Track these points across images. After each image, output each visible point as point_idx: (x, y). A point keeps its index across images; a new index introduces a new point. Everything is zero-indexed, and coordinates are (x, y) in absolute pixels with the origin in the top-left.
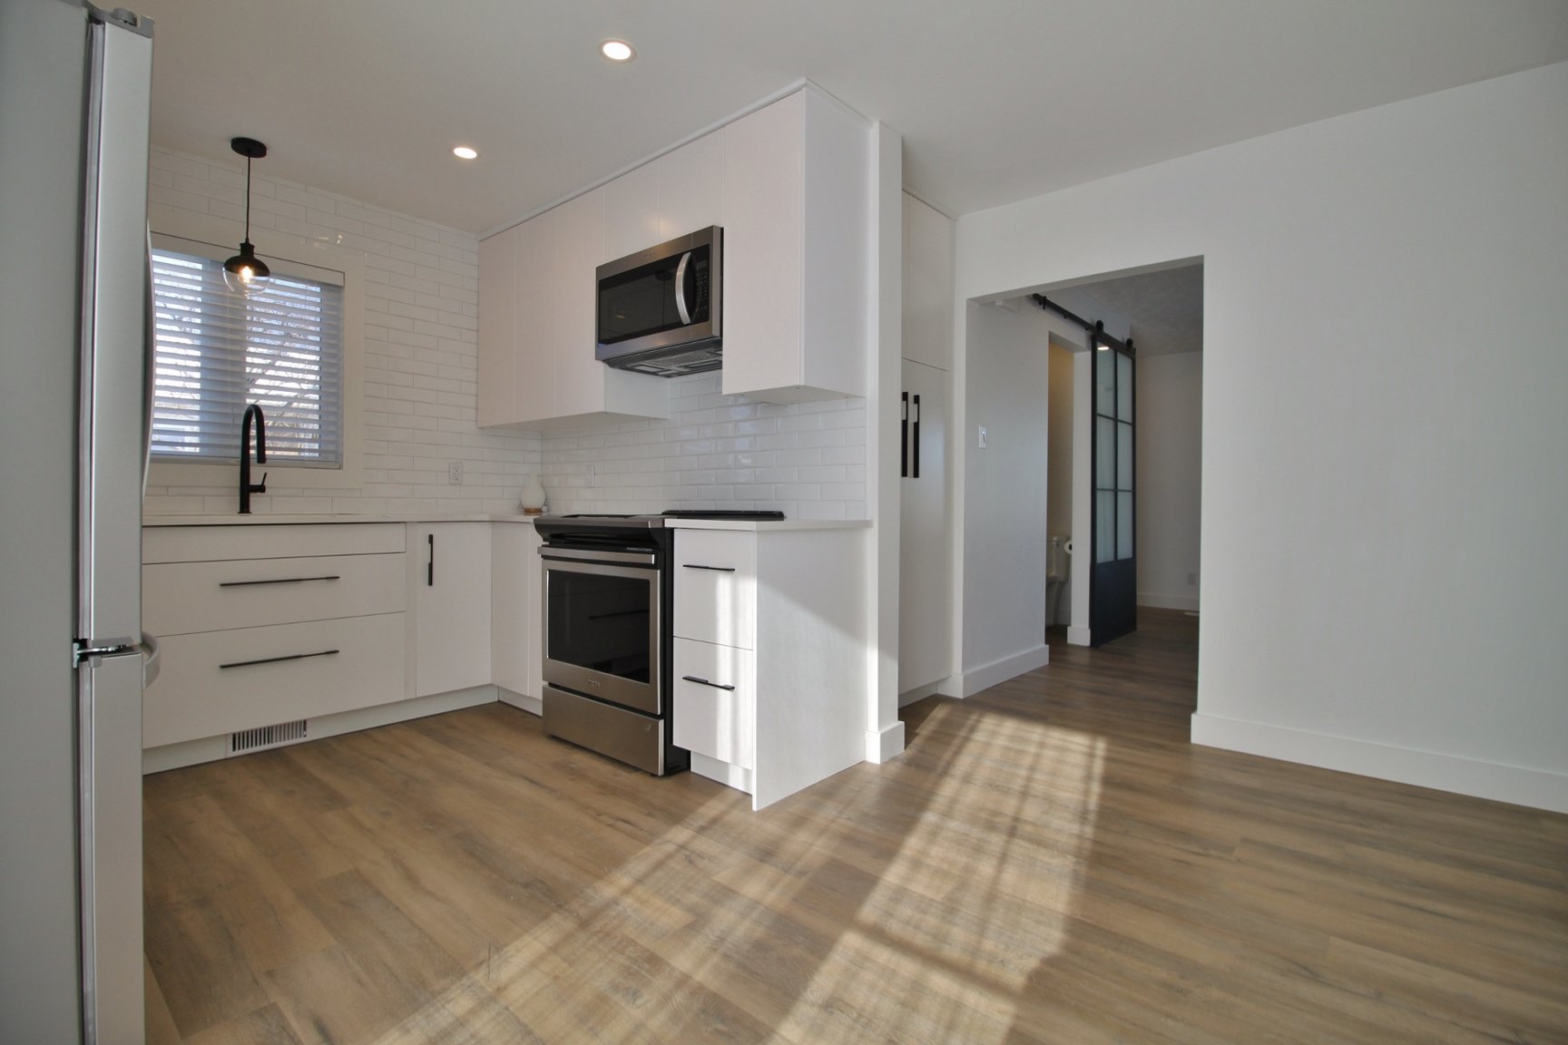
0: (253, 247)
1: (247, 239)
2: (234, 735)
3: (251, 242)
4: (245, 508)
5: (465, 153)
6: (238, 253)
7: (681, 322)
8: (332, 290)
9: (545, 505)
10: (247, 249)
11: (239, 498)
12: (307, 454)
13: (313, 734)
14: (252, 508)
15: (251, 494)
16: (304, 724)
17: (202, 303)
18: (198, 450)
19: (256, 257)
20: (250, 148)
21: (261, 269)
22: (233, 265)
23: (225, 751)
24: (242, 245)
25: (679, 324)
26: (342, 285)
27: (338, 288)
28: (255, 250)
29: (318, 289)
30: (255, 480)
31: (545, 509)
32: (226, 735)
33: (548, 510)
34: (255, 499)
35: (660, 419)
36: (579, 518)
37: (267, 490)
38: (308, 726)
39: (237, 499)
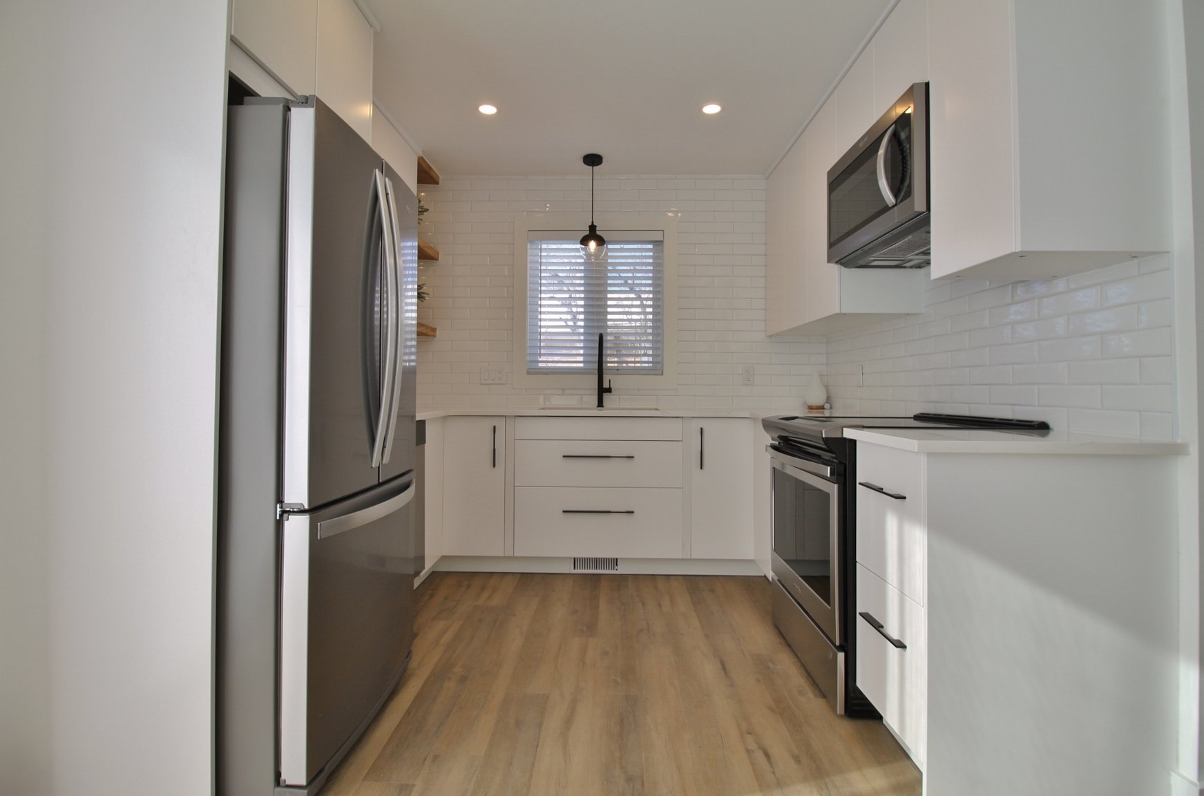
0: (596, 226)
1: (593, 222)
2: (575, 559)
3: (595, 224)
4: (600, 404)
5: (712, 109)
6: (588, 233)
7: (887, 206)
8: (658, 244)
9: (827, 402)
10: (593, 228)
11: (597, 396)
12: (639, 365)
13: (622, 569)
14: (605, 403)
15: (604, 394)
16: (615, 562)
17: (584, 269)
18: (582, 365)
19: (598, 233)
20: (593, 160)
21: (601, 241)
22: (584, 241)
23: (568, 568)
24: (590, 226)
25: (887, 209)
26: (662, 239)
27: (661, 242)
28: (597, 229)
29: (650, 246)
30: (606, 385)
31: (827, 406)
32: (570, 558)
33: (831, 408)
34: (606, 396)
35: (914, 314)
36: (796, 420)
37: (613, 391)
38: (618, 563)
39: (596, 398)
